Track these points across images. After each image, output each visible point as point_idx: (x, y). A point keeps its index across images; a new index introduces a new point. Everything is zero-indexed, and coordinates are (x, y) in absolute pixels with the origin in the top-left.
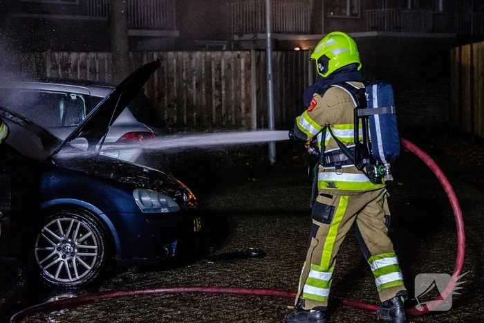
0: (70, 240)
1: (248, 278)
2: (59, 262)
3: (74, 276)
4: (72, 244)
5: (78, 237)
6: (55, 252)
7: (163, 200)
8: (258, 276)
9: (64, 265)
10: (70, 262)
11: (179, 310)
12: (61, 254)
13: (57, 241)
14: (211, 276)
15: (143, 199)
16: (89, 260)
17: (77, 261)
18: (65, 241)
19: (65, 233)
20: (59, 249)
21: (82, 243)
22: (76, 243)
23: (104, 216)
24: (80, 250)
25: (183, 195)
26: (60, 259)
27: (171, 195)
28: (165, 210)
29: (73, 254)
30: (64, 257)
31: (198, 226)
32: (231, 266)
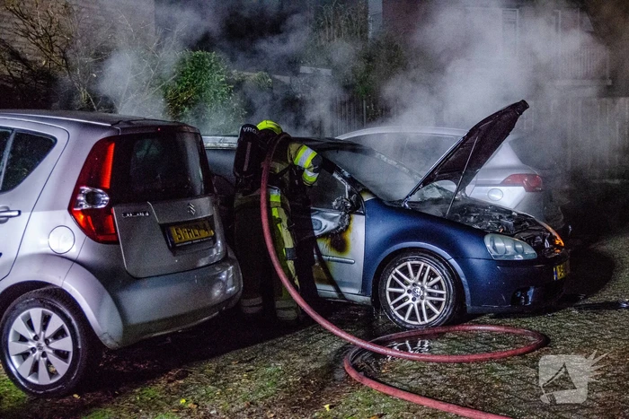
0: (419, 283)
1: (607, 334)
2: (408, 306)
3: (422, 319)
4: (422, 288)
5: (428, 281)
6: (406, 294)
7: (519, 246)
8: (619, 333)
9: (413, 308)
10: (420, 305)
11: (513, 369)
12: (411, 296)
13: (407, 284)
14: (568, 329)
15: (497, 244)
16: (438, 305)
17: (426, 305)
18: (414, 284)
19: (415, 275)
20: (409, 291)
21: (432, 287)
22: (426, 287)
23: (453, 261)
24: (430, 294)
25: (544, 241)
26: (410, 301)
27: (530, 241)
28: (520, 257)
29: (422, 298)
30: (414, 299)
31: (559, 274)
32: (595, 318)
